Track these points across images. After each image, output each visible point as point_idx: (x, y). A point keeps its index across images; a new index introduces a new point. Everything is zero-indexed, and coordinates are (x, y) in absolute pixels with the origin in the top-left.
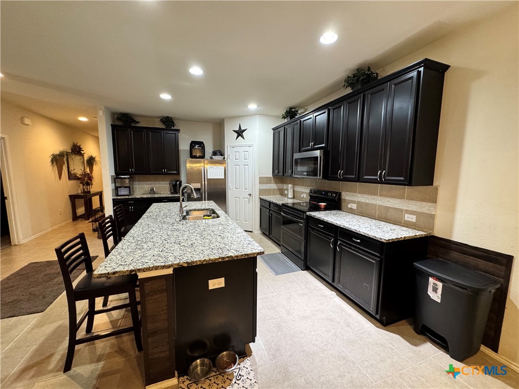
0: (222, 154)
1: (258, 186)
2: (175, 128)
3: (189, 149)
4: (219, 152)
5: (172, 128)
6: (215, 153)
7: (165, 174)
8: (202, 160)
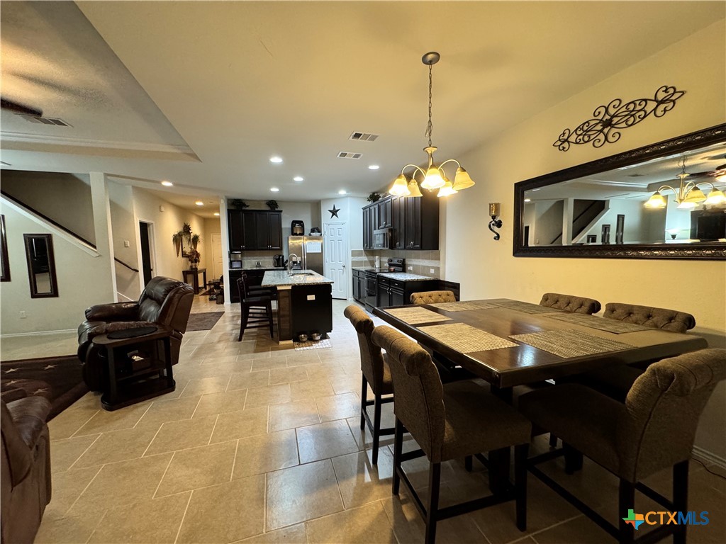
0: (319, 231)
1: (350, 259)
2: (279, 209)
3: (290, 227)
4: (317, 229)
5: (276, 209)
6: (313, 231)
7: (270, 249)
8: (302, 237)
